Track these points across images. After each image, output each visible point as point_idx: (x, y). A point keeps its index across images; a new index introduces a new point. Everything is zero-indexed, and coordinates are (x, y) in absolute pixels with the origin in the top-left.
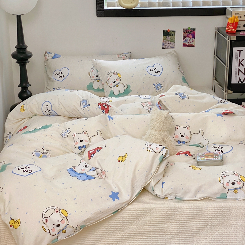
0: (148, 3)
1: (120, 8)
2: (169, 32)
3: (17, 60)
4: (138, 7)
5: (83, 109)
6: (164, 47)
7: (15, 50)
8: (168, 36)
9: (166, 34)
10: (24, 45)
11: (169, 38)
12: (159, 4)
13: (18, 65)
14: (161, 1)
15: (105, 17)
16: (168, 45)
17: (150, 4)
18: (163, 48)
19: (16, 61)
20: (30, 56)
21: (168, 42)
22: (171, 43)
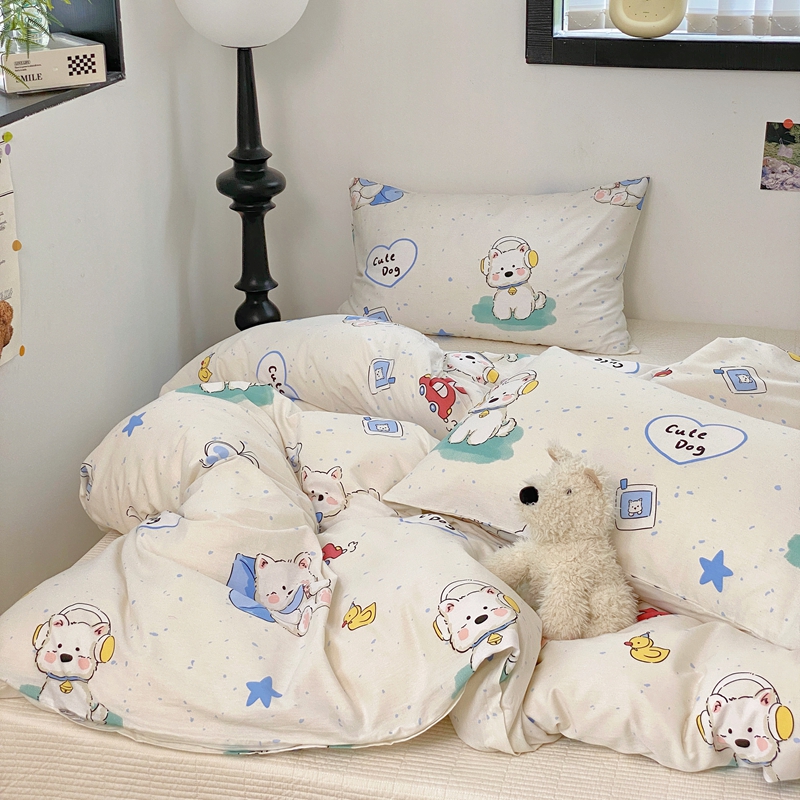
0: (719, 18)
1: (615, 33)
2: (788, 130)
3: (234, 199)
4: (681, 34)
5: (374, 390)
6: (766, 183)
7: (231, 164)
8: (786, 144)
9: (778, 134)
10: (258, 148)
11: (786, 151)
12: (759, 23)
13: (237, 217)
14: (768, 15)
15: (554, 63)
16: (782, 177)
17: (726, 22)
18: (763, 187)
19: (231, 201)
20: (278, 189)
21: (785, 167)
22: (796, 168)
